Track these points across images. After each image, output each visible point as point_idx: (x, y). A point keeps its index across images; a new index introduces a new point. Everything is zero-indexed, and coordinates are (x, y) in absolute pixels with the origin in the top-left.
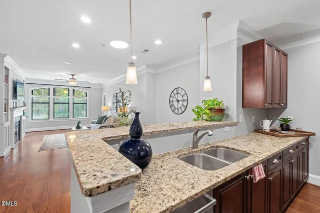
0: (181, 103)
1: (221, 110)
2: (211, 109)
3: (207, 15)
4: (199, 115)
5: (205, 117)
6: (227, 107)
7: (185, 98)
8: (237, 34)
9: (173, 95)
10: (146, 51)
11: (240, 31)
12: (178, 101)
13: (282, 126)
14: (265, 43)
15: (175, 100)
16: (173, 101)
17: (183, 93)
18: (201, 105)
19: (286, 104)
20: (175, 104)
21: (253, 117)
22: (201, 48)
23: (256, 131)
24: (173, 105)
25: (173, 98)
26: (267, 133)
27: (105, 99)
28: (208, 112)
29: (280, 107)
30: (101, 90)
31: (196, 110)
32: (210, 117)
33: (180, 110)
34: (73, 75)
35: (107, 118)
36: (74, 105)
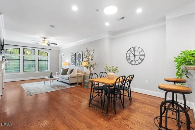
0: (138, 57)
7: (142, 53)
9: (129, 52)
10: (123, 18)
12: (135, 56)
15: (132, 55)
16: (130, 56)
20: (132, 58)
24: (130, 59)
25: (130, 54)
27: (61, 58)
33: (137, 62)
34: (45, 38)
35: (72, 70)
36: (40, 62)
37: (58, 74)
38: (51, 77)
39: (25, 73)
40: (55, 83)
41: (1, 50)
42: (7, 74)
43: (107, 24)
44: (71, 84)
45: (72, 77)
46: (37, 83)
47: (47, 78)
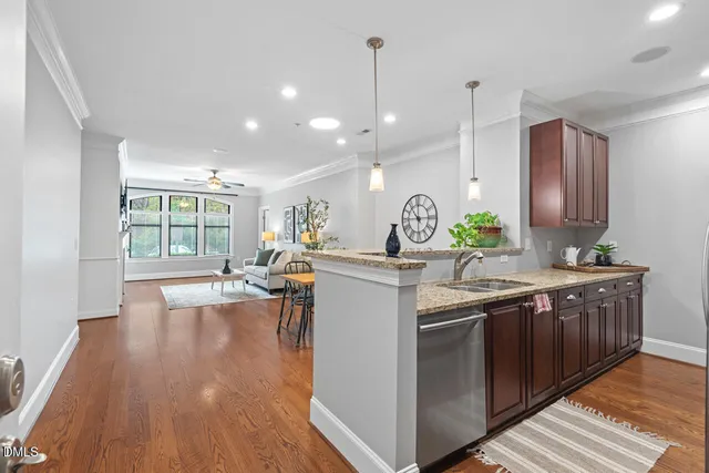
0: (424, 222)
1: (497, 230)
2: (480, 228)
3: (474, 85)
4: (461, 237)
5: (470, 242)
6: (505, 226)
7: (432, 212)
8: (521, 110)
9: (408, 208)
10: (366, 131)
11: (525, 104)
12: (419, 219)
13: (598, 257)
14: (564, 124)
15: (412, 216)
16: (409, 219)
17: (429, 203)
18: (464, 222)
19: (607, 222)
20: (414, 224)
21: (549, 243)
22: (462, 128)
23: (555, 267)
24: (409, 226)
25: (409, 213)
26: (571, 269)
27: (264, 218)
28: (475, 232)
29: (593, 225)
30: (257, 199)
31: (456, 230)
32: (478, 241)
33: (422, 234)
34: (215, 172)
35: (279, 254)
36: (208, 229)
37: (248, 263)
38: (227, 270)
39: (172, 259)
40: (239, 286)
41: (122, 206)
42: (133, 261)
43: (341, 142)
44: (272, 292)
45: (274, 272)
46: (196, 285)
47: (219, 273)
